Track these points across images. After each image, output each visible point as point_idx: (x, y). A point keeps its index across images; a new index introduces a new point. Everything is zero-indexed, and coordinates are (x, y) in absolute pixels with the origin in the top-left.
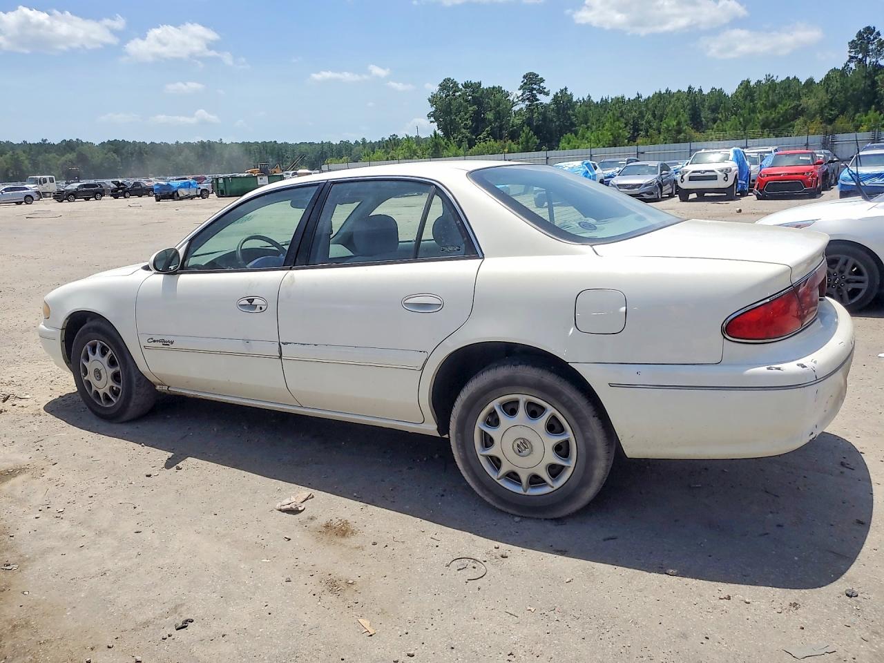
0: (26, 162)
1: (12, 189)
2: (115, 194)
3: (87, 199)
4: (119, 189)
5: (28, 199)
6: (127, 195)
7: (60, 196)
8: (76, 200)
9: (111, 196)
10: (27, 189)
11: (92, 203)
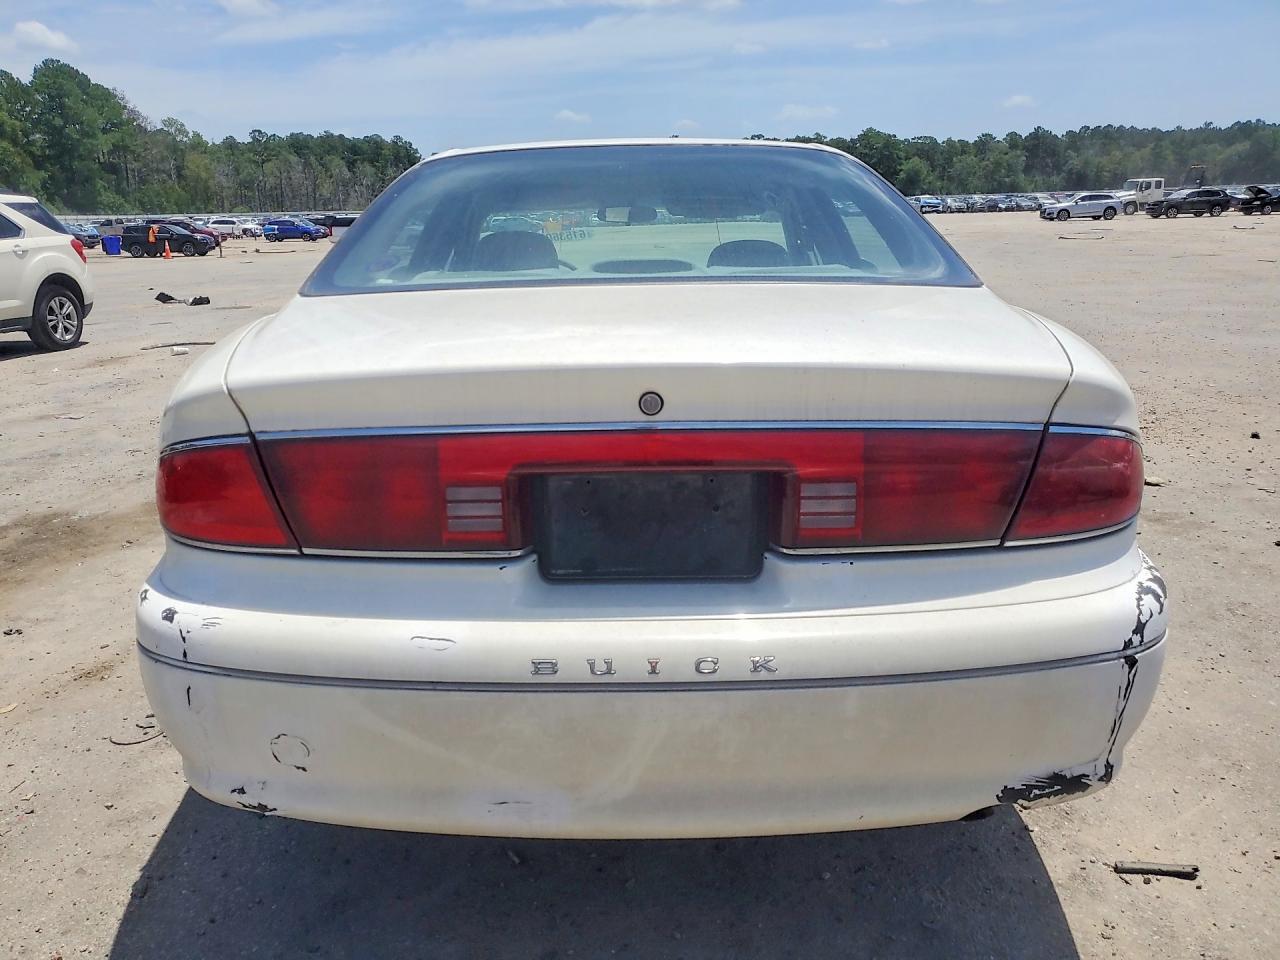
0: (1171, 158)
1: (1091, 198)
2: (1247, 208)
3: (1198, 214)
4: (1257, 199)
5: (1110, 212)
6: (1268, 208)
7: (1157, 210)
8: (1179, 215)
9: (1241, 210)
10: (1111, 197)
11: (1206, 221)
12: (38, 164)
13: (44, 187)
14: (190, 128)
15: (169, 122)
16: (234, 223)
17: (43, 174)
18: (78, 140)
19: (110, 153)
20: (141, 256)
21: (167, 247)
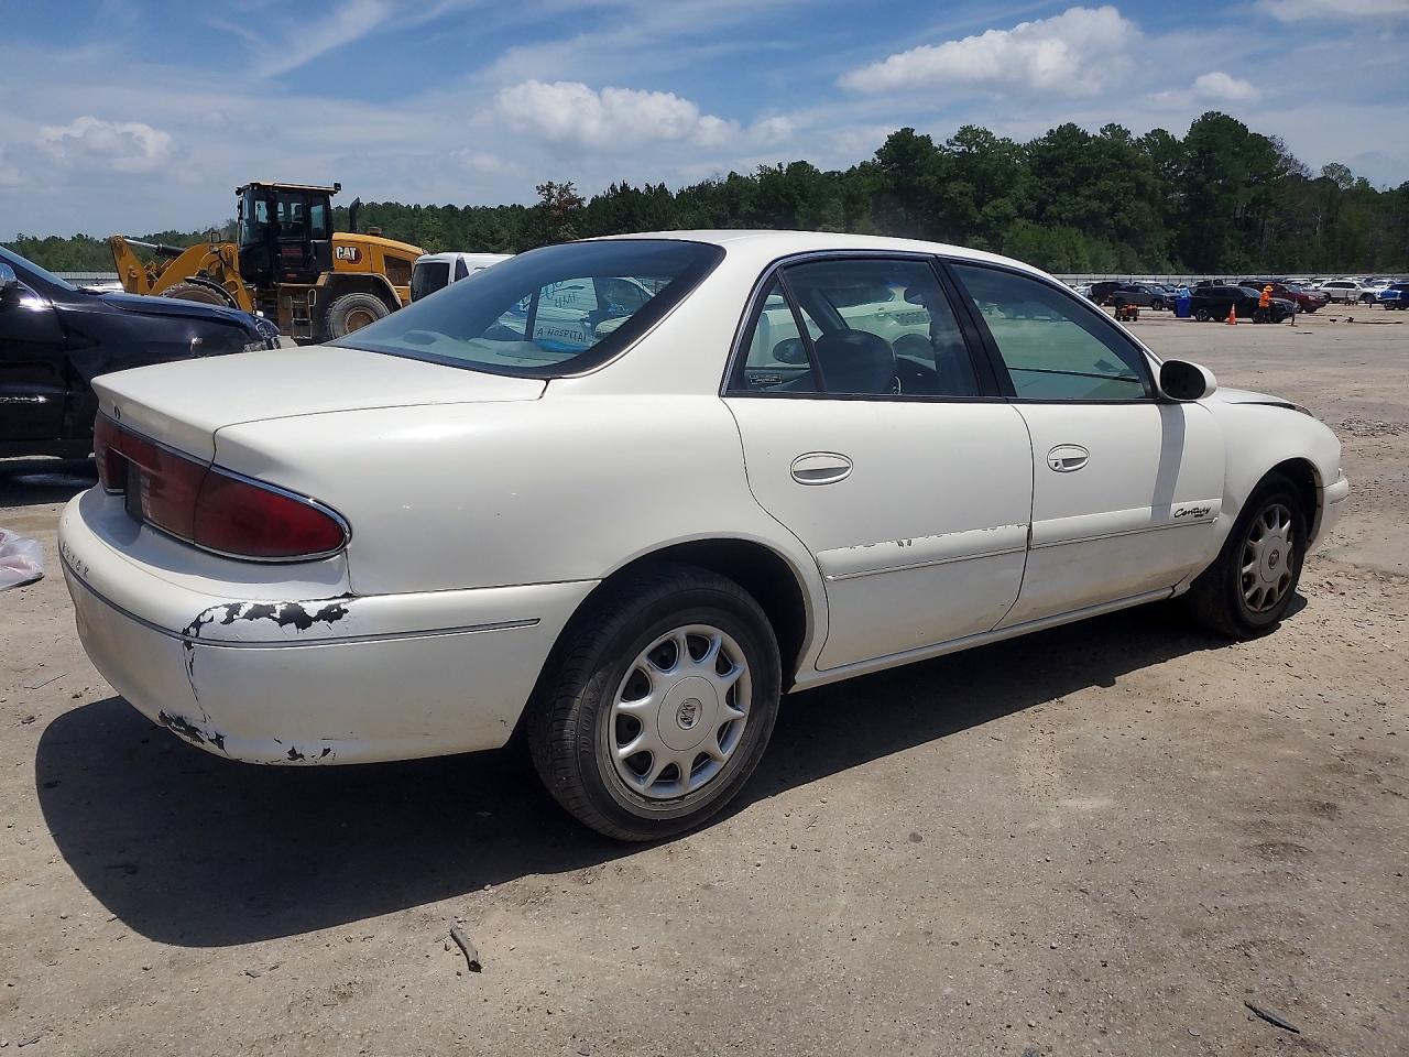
12: (1169, 223)
13: (1169, 246)
14: (1356, 175)
15: (1333, 168)
16: (1353, 286)
17: (1173, 233)
18: (1217, 196)
19: (1249, 207)
20: (1207, 320)
21: (1233, 312)
